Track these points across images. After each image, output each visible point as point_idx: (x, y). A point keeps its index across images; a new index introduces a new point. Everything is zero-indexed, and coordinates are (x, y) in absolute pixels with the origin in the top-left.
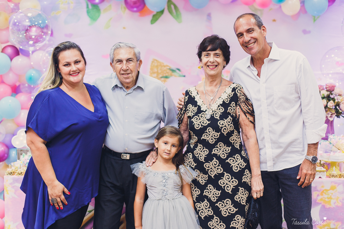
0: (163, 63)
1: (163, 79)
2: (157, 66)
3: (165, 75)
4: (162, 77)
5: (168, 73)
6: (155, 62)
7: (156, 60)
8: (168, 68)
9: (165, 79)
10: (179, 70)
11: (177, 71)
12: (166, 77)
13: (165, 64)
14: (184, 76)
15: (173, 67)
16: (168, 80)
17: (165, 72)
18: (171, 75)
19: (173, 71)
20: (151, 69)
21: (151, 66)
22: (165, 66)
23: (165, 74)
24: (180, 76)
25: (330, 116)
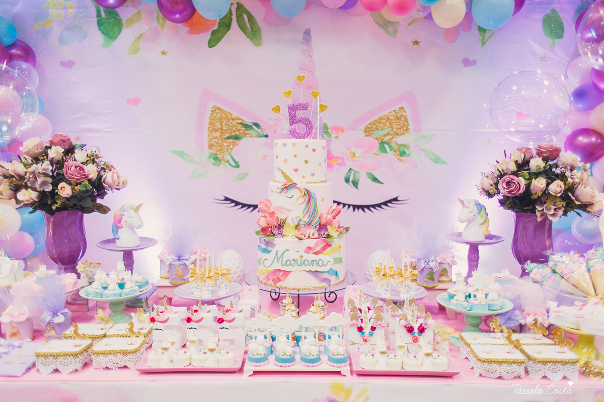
0: (232, 114)
1: (230, 141)
2: (220, 119)
3: (233, 134)
4: (228, 138)
5: (239, 130)
6: (217, 111)
7: (219, 108)
8: (239, 122)
9: (234, 141)
10: (256, 125)
11: (254, 127)
12: (237, 138)
13: (233, 116)
14: (267, 136)
15: (248, 121)
16: (238, 142)
17: (234, 129)
18: (245, 134)
19: (247, 127)
20: (210, 123)
21: (210, 118)
22: (233, 119)
23: (234, 131)
24: (260, 137)
25: (552, 212)
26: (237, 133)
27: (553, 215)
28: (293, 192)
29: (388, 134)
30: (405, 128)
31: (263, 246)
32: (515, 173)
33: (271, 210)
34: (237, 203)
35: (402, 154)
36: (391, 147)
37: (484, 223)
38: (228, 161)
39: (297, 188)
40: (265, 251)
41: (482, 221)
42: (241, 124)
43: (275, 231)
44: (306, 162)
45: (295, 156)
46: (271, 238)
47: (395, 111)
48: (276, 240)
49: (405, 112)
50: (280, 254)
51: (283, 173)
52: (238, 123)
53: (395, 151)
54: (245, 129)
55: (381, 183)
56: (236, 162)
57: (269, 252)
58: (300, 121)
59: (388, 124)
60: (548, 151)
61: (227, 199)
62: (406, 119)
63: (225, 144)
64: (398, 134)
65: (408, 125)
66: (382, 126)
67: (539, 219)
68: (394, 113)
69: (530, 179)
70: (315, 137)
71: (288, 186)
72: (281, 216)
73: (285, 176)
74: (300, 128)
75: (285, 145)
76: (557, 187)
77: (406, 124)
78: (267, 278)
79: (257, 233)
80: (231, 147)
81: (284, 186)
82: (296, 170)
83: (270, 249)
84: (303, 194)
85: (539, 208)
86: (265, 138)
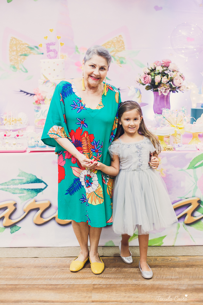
0: (22, 41)
1: (22, 57)
2: (16, 44)
3: (24, 53)
4: (21, 55)
5: (27, 51)
6: (14, 40)
7: (15, 38)
8: (27, 45)
9: (24, 57)
10: (36, 47)
11: (36, 49)
12: (25, 55)
14: (43, 54)
15: (32, 45)
16: (26, 57)
17: (24, 50)
18: (30, 53)
19: (31, 48)
20: (11, 47)
21: (10, 44)
22: (23, 44)
24: (39, 54)
25: (164, 91)
26: (26, 52)
27: (165, 92)
28: (48, 84)
29: (113, 51)
30: (123, 47)
31: (36, 109)
32: (149, 74)
33: (39, 93)
34: (28, 94)
35: (122, 62)
36: (114, 58)
37: (139, 97)
38: (21, 69)
39: (50, 82)
40: (37, 111)
41: (138, 96)
42: (28, 47)
43: (41, 102)
44: (54, 70)
45: (49, 67)
46: (40, 105)
47: (116, 37)
48: (42, 106)
49: (122, 38)
50: (43, 112)
51: (44, 75)
52: (26, 47)
53: (117, 61)
54: (30, 49)
55: (109, 80)
56: (26, 70)
57: (39, 111)
58: (51, 51)
59: (112, 45)
60: (165, 63)
61: (21, 91)
62: (123, 43)
63: (19, 59)
64: (118, 51)
65: (124, 45)
66: (109, 46)
67: (160, 94)
68: (116, 39)
69: (155, 76)
70: (58, 58)
71: (46, 82)
72: (44, 95)
73: (45, 77)
74: (52, 54)
75: (44, 62)
76: (165, 80)
77: (123, 45)
78: (39, 124)
79: (34, 103)
80: (23, 60)
81: (44, 82)
82: (50, 74)
83: (39, 110)
84: (53, 85)
85: (159, 89)
86: (42, 55)
